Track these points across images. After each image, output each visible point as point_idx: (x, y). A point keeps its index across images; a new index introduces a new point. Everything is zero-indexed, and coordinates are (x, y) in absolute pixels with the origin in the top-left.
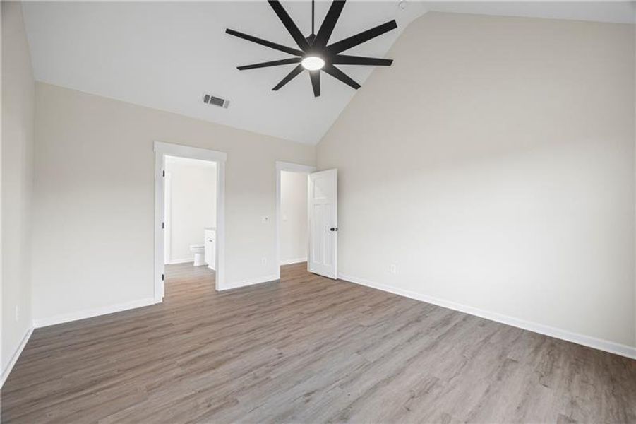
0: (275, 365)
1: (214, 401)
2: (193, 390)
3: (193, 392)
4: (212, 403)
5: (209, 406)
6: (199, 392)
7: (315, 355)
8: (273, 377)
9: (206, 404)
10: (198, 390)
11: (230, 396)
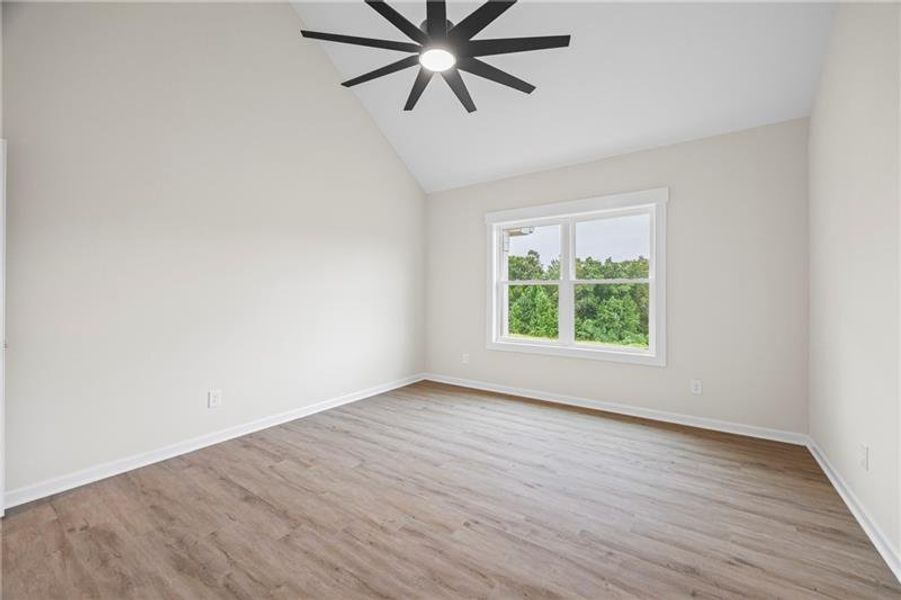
0: (498, 522)
1: (600, 554)
2: (608, 590)
3: (610, 586)
4: (604, 554)
5: (610, 554)
6: (603, 579)
7: (457, 493)
8: (523, 517)
9: (611, 558)
10: (603, 583)
11: (581, 542)
